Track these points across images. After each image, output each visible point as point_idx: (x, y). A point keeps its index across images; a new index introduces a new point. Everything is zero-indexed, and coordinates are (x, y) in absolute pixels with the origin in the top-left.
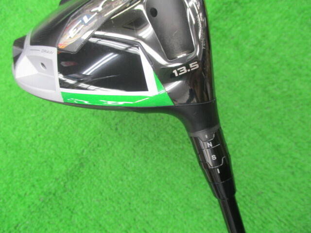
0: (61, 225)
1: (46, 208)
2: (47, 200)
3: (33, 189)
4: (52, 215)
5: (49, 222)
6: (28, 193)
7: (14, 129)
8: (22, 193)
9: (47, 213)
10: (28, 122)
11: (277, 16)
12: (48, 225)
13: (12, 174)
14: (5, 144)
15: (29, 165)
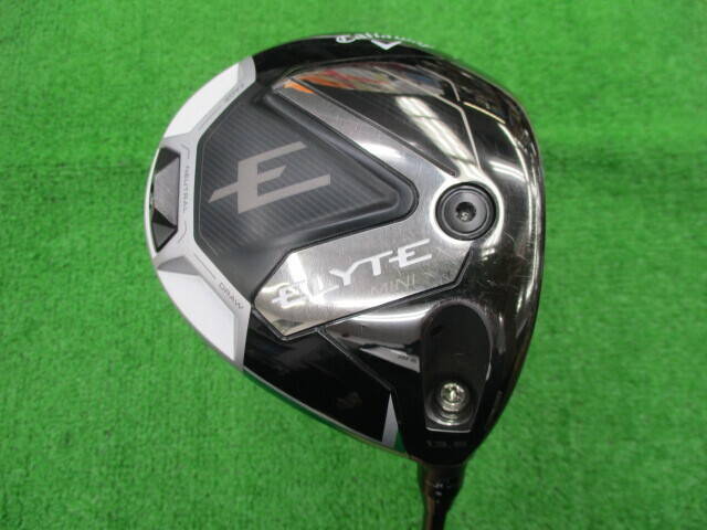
0: (115, 213)
1: (116, 178)
2: (128, 171)
3: (121, 142)
4: (116, 194)
5: (104, 198)
6: (111, 141)
7: (168, 52)
8: (103, 133)
9: (113, 184)
10: (193, 59)
11: (590, 224)
12: (100, 200)
13: (113, 101)
14: (137, 59)
15: (145, 111)
